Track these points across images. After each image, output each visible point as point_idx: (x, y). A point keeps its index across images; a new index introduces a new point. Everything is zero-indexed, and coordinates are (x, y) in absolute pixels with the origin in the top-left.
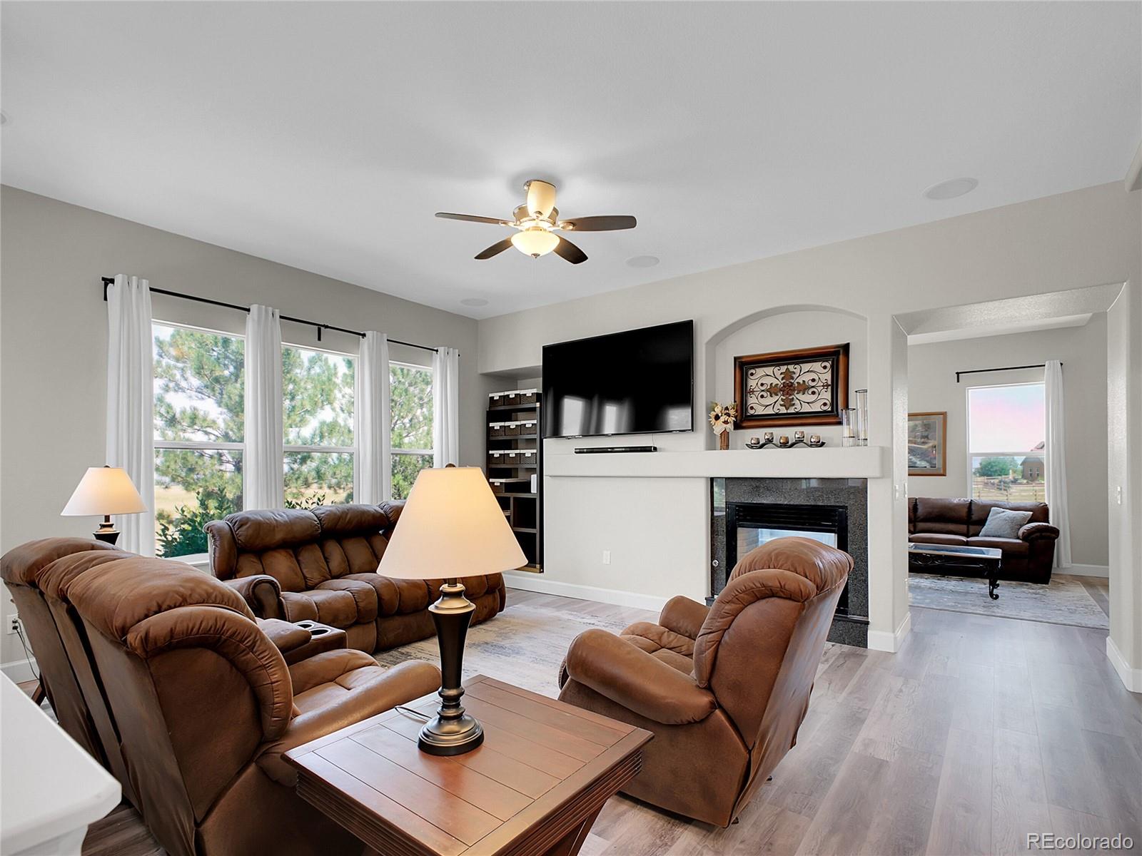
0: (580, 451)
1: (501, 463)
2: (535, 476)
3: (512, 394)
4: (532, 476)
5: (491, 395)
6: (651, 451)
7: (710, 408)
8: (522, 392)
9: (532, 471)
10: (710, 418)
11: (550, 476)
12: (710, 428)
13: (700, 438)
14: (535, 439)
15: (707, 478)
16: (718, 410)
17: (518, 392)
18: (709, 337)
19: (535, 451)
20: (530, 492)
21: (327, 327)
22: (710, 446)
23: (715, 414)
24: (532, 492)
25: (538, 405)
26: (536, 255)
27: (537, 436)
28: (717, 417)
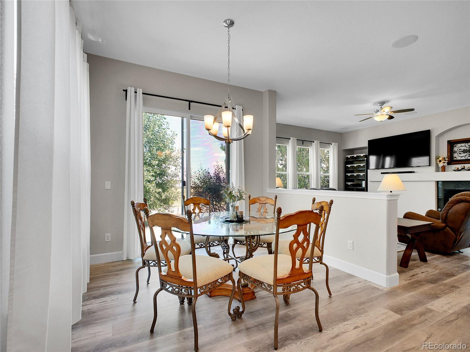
0: (382, 173)
1: (351, 178)
2: (364, 181)
3: (355, 156)
4: (363, 181)
5: (347, 156)
6: (412, 173)
7: (437, 158)
8: (359, 155)
9: (364, 180)
10: (437, 161)
11: (371, 181)
12: (437, 165)
13: (433, 168)
14: (364, 170)
15: (436, 181)
16: (440, 159)
17: (357, 155)
18: (437, 135)
19: (364, 174)
20: (362, 187)
21: (305, 141)
22: (437, 170)
23: (439, 160)
24: (363, 186)
25: (366, 159)
26: (381, 121)
27: (365, 169)
28: (440, 161)
